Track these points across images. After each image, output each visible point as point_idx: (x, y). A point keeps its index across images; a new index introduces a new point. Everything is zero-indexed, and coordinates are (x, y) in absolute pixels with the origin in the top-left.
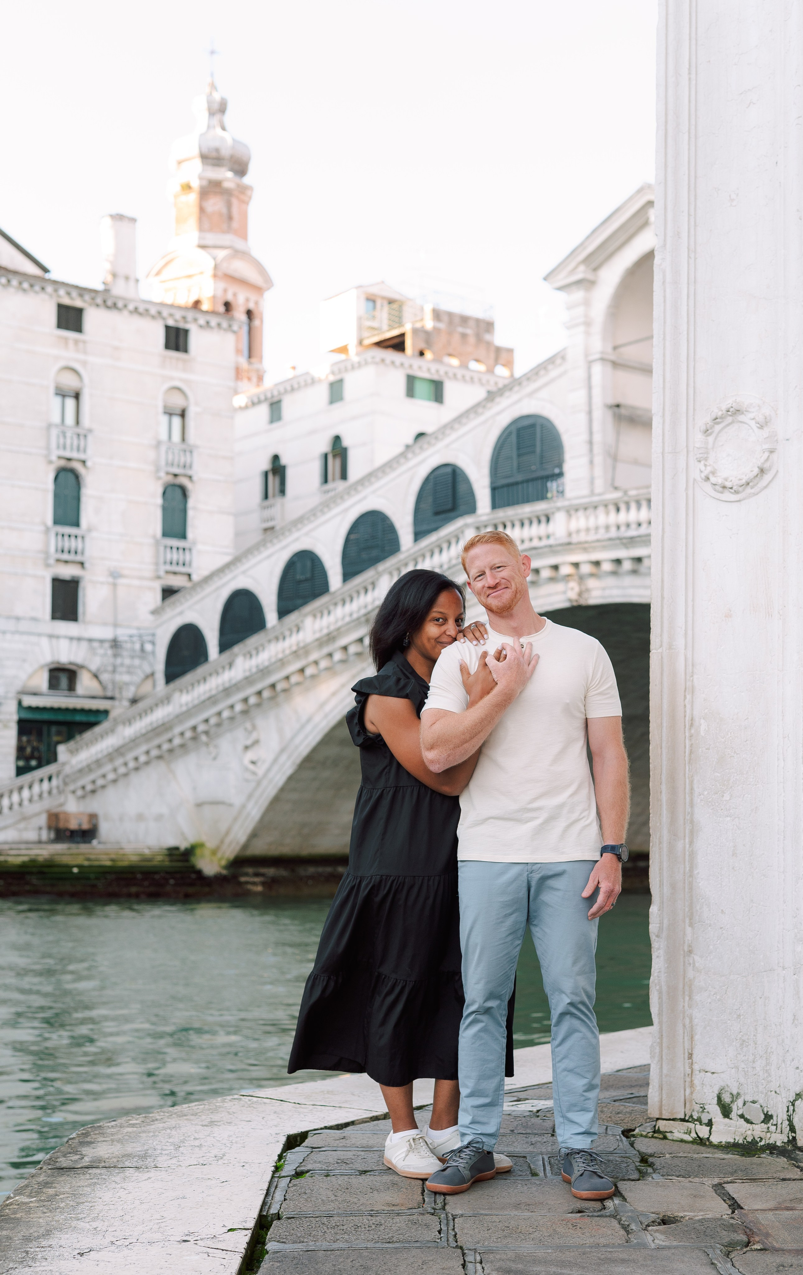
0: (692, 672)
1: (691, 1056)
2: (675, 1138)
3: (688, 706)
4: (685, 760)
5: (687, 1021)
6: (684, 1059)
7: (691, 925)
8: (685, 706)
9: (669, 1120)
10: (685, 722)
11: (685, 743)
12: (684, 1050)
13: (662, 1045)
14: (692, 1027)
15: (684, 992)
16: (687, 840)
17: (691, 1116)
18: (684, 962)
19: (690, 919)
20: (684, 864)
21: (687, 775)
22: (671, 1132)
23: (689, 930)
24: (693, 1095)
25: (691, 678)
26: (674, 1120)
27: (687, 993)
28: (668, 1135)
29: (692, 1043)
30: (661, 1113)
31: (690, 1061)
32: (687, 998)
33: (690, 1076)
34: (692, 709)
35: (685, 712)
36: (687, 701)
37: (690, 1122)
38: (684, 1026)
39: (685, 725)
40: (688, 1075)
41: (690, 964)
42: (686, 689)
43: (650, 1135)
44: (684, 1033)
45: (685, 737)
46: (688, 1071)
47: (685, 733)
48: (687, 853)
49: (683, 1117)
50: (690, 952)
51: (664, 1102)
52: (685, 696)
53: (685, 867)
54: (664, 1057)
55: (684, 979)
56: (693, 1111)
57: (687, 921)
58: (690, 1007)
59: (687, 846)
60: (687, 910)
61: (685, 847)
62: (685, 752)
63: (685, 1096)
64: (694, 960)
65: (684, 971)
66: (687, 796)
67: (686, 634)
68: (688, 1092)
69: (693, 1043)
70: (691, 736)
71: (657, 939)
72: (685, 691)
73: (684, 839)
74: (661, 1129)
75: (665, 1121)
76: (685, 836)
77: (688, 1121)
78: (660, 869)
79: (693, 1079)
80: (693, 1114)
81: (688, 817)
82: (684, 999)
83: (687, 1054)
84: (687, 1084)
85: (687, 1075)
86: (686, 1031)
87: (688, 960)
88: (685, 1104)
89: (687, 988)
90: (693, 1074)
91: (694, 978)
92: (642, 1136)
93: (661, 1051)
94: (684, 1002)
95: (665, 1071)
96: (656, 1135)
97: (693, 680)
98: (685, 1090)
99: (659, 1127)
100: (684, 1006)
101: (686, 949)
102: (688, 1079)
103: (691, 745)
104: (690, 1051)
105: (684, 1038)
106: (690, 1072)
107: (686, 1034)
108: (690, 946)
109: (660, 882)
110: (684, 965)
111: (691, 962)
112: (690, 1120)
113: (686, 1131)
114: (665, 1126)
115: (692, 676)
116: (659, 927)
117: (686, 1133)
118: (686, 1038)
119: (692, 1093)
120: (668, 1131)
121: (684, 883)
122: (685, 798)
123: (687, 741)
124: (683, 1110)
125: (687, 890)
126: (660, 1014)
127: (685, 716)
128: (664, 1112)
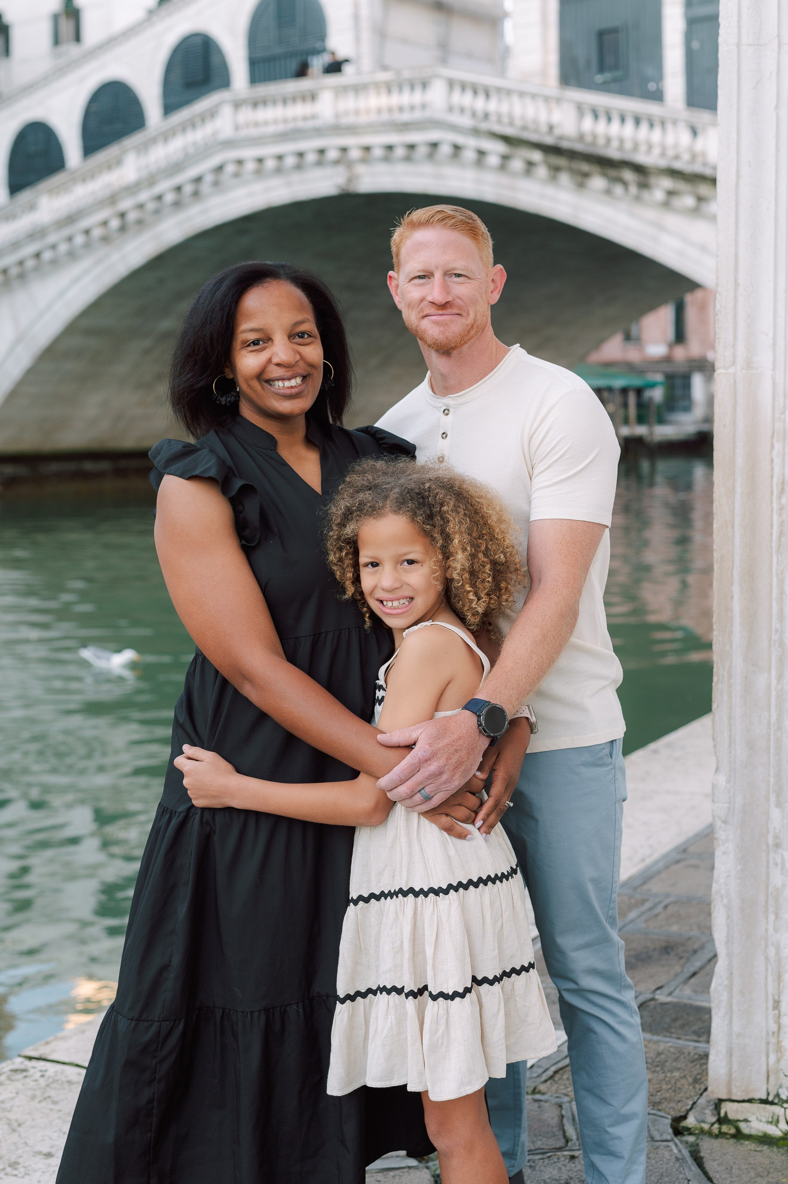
0: (784, 407)
1: (777, 1004)
2: (754, 1132)
3: (777, 461)
4: (772, 547)
5: (772, 952)
6: (767, 1009)
7: (779, 805)
8: (772, 460)
9: (743, 1101)
10: (772, 487)
11: (772, 520)
12: (767, 995)
13: (732, 989)
14: (779, 961)
15: (767, 909)
16: (774, 673)
17: (778, 1095)
18: (768, 862)
19: (778, 796)
20: (769, 710)
21: (774, 571)
22: (746, 1121)
23: (775, 813)
24: (782, 1063)
25: (783, 416)
26: (750, 1101)
27: (771, 909)
28: (742, 1126)
29: (779, 984)
30: (730, 1091)
31: (776, 1012)
32: (772, 917)
33: (776, 1035)
34: (784, 466)
35: (772, 469)
36: (775, 452)
37: (776, 1104)
38: (767, 959)
39: (772, 493)
40: (773, 1033)
41: (776, 864)
42: (773, 433)
43: (716, 1128)
44: (767, 970)
45: (772, 511)
46: (774, 1027)
47: (772, 503)
48: (774, 693)
49: (764, 1097)
50: (777, 846)
51: (734, 1075)
52: (772, 445)
53: (770, 716)
54: (735, 1007)
55: (767, 887)
56: (781, 1086)
57: (773, 798)
58: (776, 930)
59: (774, 682)
60: (772, 781)
61: (769, 685)
62: (771, 534)
63: (768, 1065)
64: (783, 858)
65: (768, 875)
66: (774, 604)
67: (774, 344)
68: (772, 1058)
69: (782, 984)
70: (781, 508)
71: (723, 826)
72: (773, 437)
73: (770, 672)
74: (731, 1116)
75: (736, 1104)
76: (770, 667)
77: (772, 1103)
78: (730, 718)
79: (780, 1038)
80: (781, 1091)
81: (775, 637)
82: (767, 918)
83: (771, 1003)
84: (771, 1047)
85: (771, 1033)
86: (769, 967)
87: (774, 859)
88: (768, 1077)
89: (771, 901)
90: (782, 1031)
91: (784, 886)
92: (702, 1131)
93: (731, 998)
94: (767, 923)
95: (736, 1029)
96: (725, 1128)
97: (784, 419)
98: (768, 1056)
99: (726, 1113)
100: (767, 930)
101: (771, 841)
102: (773, 1040)
103: (782, 524)
104: (776, 998)
105: (766, 978)
106: (776, 1029)
107: (770, 972)
108: (776, 837)
109: (730, 737)
110: (768, 866)
111: (779, 860)
112: (776, 1101)
113: (770, 1120)
114: (737, 1111)
115: (784, 413)
116: (729, 809)
117: (771, 1123)
118: (770, 978)
119: (778, 1060)
120: (741, 1118)
121: (769, 740)
122: (771, 607)
123: (775, 517)
124: (765, 1087)
125: (772, 750)
126: (728, 942)
127: (772, 477)
128: (734, 1090)
